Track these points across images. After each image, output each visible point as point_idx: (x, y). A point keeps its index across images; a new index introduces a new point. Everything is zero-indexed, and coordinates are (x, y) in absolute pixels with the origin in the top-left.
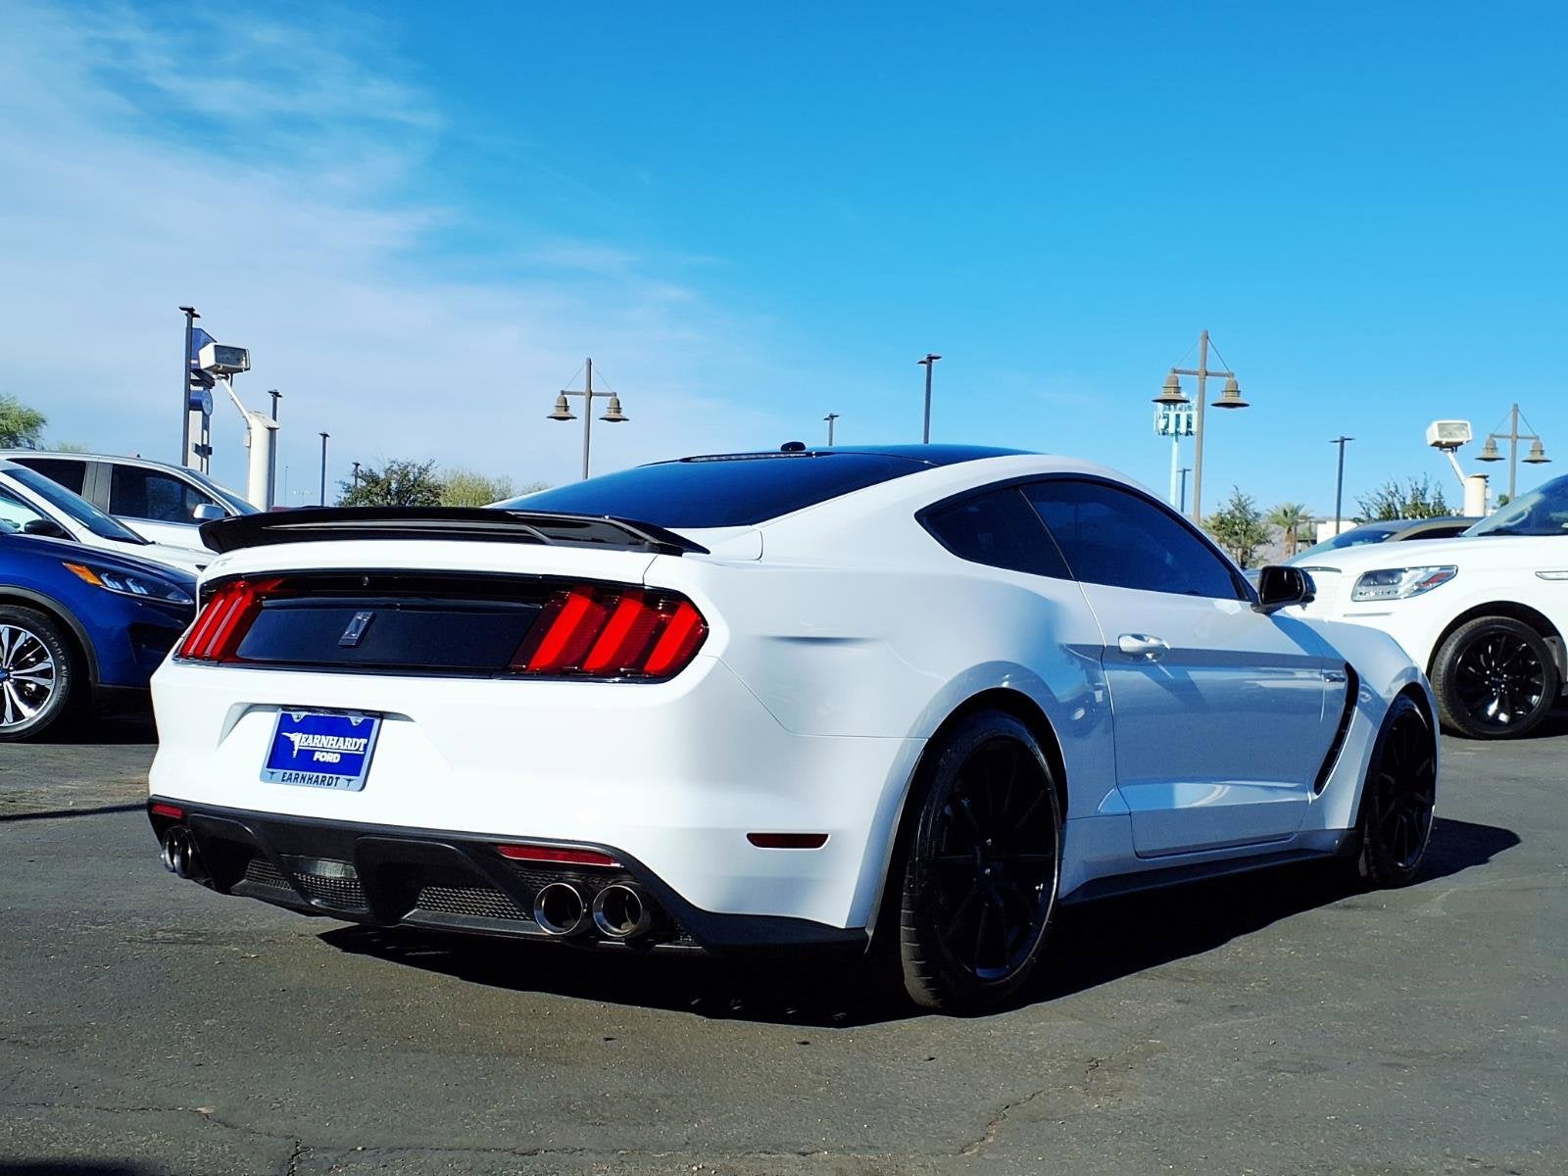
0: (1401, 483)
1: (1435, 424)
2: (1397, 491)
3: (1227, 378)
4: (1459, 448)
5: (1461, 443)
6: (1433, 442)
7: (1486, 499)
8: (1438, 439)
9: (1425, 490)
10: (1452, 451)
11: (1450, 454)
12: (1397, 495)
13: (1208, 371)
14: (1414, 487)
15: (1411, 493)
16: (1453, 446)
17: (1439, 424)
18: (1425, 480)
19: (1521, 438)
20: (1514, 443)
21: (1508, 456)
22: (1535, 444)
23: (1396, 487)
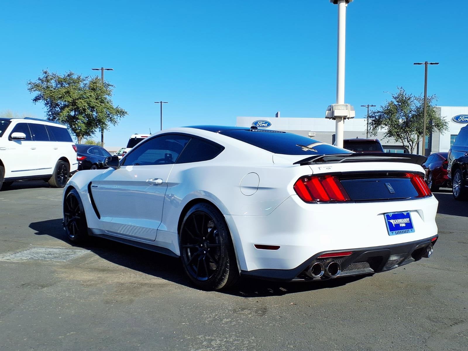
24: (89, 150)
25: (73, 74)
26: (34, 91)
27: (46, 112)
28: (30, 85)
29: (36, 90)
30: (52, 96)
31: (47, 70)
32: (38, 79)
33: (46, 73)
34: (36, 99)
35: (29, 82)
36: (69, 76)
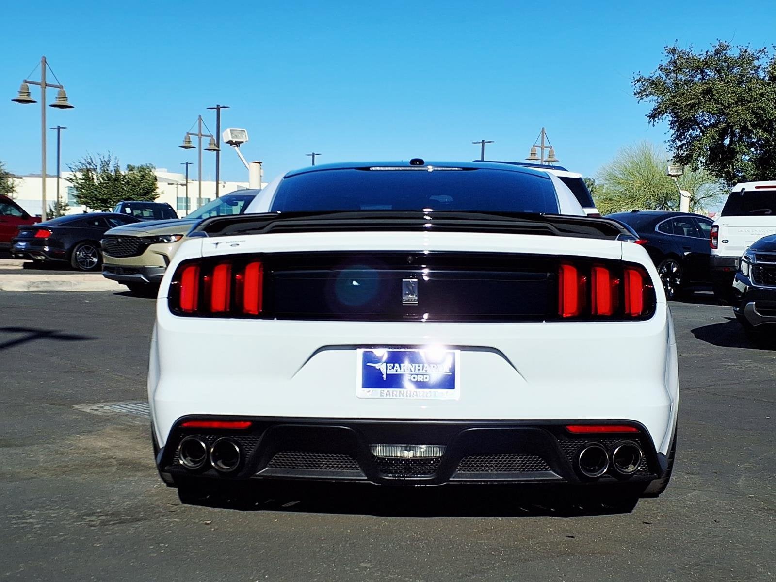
0: (94, 156)
1: (228, 130)
2: (92, 162)
3: (59, 89)
4: (241, 145)
5: (242, 142)
6: (227, 140)
7: (261, 176)
8: (231, 139)
9: (109, 161)
10: (237, 146)
11: (236, 148)
12: (92, 164)
13: (47, 83)
14: (102, 159)
15: (100, 163)
16: (238, 144)
17: (231, 130)
18: (109, 155)
19: (204, 136)
20: (200, 139)
21: (197, 146)
22: (211, 139)
23: (91, 159)
24: (660, 225)
25: (727, 48)
26: (647, 96)
27: (669, 141)
28: (639, 84)
29: (651, 94)
30: (677, 105)
31: (676, 46)
32: (659, 68)
33: (673, 51)
34: (655, 115)
35: (637, 77)
36: (717, 52)
